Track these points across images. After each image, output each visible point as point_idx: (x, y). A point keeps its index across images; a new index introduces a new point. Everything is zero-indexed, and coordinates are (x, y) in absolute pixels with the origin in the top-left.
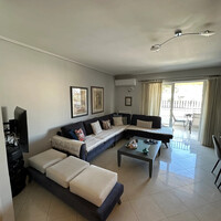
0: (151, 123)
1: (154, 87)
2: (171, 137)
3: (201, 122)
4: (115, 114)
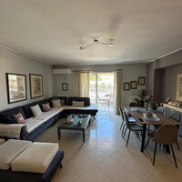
0: (83, 103)
1: (84, 76)
2: (97, 111)
3: (114, 100)
4: (54, 98)
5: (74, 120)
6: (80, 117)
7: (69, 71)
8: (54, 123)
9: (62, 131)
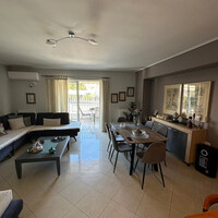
0: (59, 120)
2: (78, 130)
4: (13, 115)
5: (44, 146)
6: (54, 141)
7: (37, 76)
8: (13, 153)
9: (23, 165)
